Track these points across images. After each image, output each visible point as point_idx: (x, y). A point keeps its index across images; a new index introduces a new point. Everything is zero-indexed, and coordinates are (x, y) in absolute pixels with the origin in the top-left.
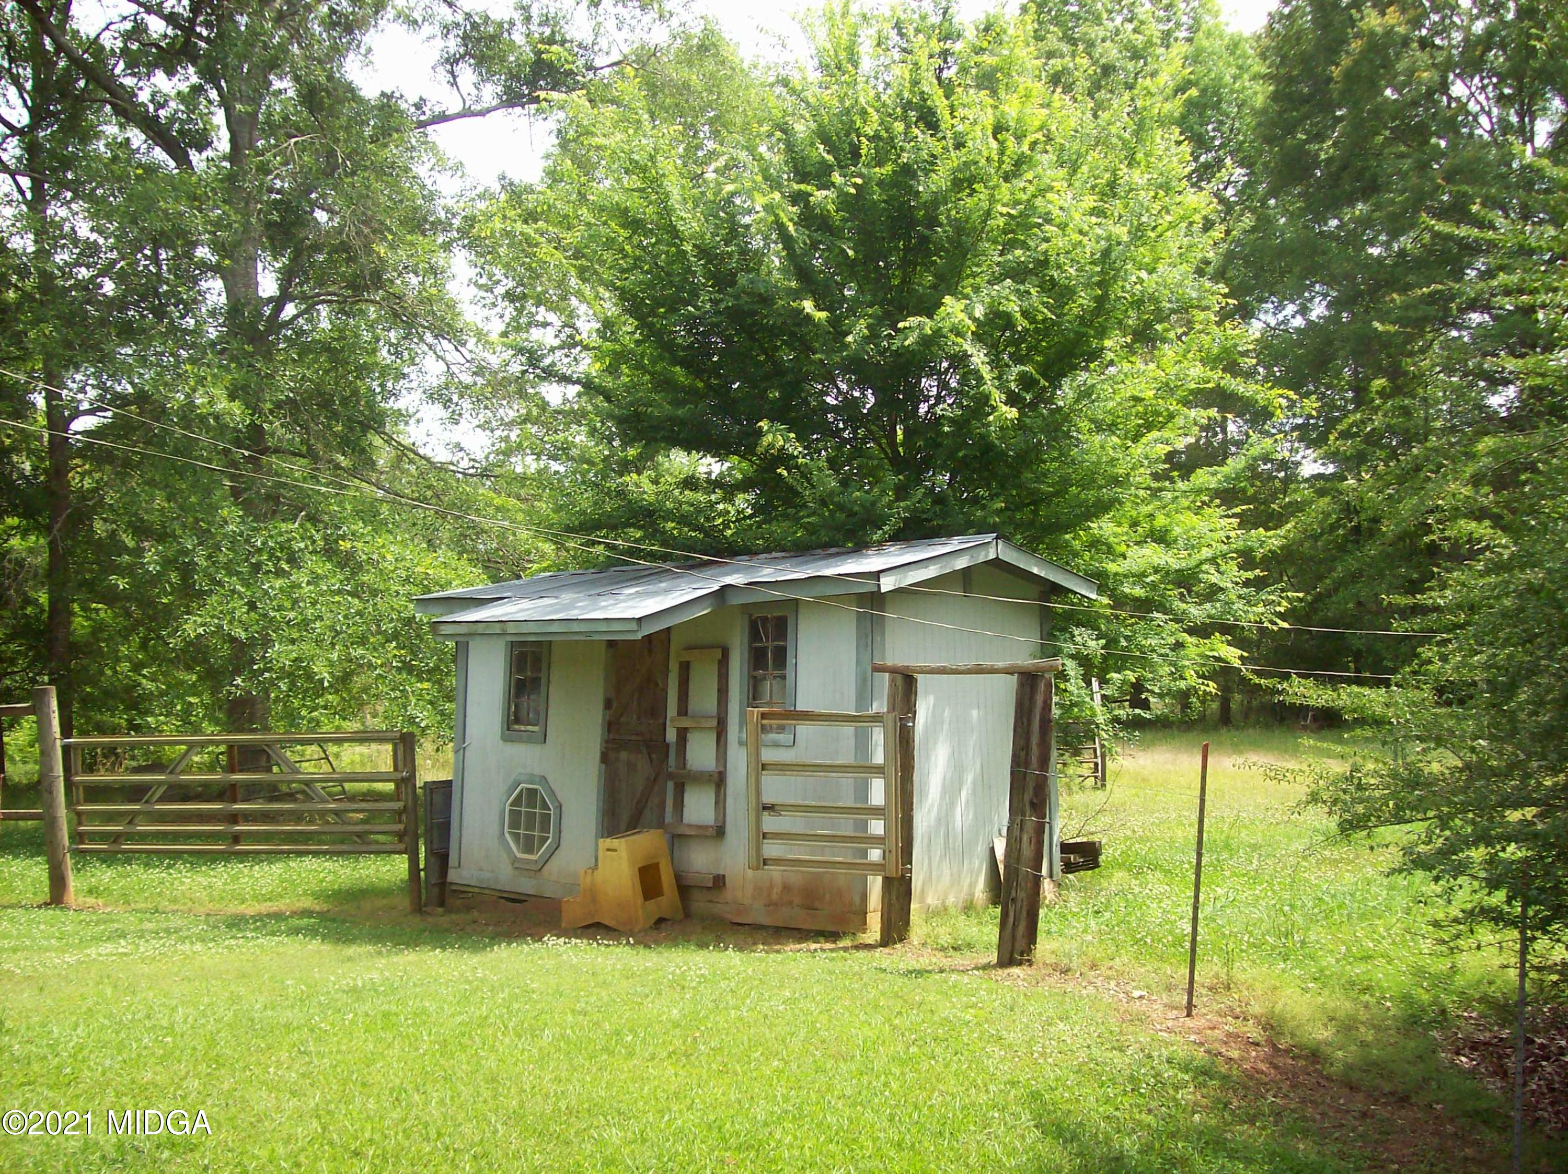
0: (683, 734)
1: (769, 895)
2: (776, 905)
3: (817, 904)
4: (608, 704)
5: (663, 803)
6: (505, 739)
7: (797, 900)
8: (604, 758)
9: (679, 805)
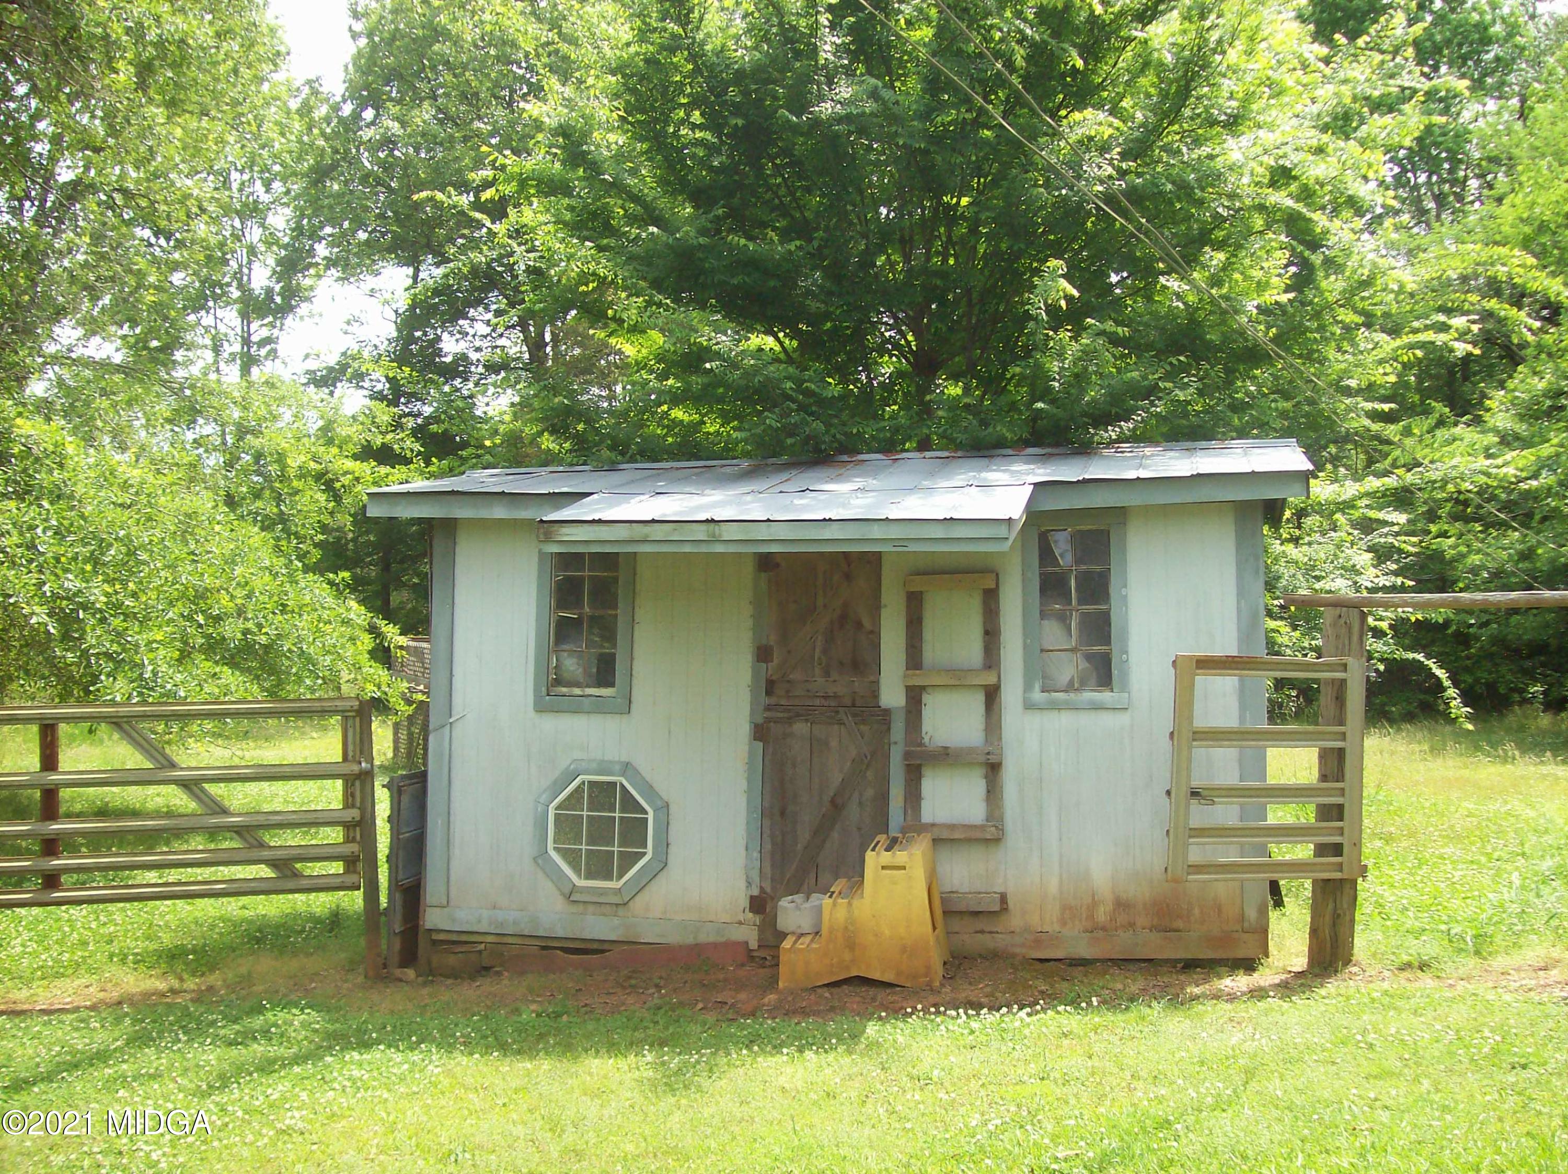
0: (915, 696)
1: (1091, 917)
2: (1104, 929)
3: (1179, 924)
4: (763, 654)
5: (883, 798)
6: (540, 708)
7: (1142, 921)
8: (760, 732)
9: (914, 797)
